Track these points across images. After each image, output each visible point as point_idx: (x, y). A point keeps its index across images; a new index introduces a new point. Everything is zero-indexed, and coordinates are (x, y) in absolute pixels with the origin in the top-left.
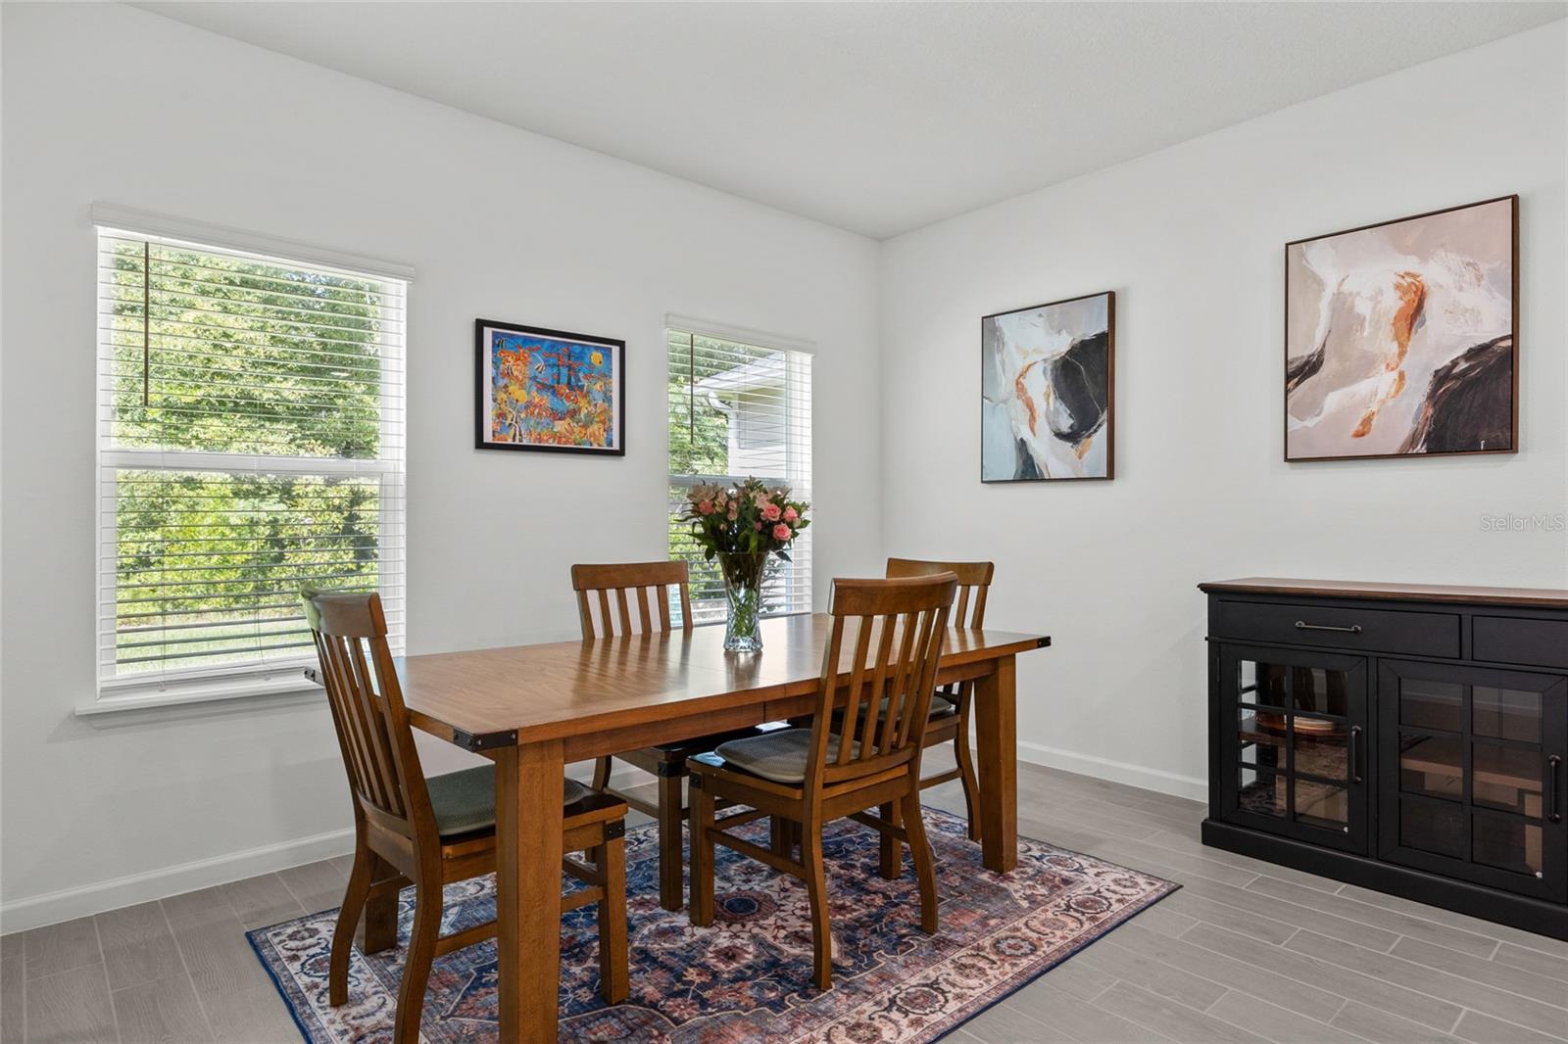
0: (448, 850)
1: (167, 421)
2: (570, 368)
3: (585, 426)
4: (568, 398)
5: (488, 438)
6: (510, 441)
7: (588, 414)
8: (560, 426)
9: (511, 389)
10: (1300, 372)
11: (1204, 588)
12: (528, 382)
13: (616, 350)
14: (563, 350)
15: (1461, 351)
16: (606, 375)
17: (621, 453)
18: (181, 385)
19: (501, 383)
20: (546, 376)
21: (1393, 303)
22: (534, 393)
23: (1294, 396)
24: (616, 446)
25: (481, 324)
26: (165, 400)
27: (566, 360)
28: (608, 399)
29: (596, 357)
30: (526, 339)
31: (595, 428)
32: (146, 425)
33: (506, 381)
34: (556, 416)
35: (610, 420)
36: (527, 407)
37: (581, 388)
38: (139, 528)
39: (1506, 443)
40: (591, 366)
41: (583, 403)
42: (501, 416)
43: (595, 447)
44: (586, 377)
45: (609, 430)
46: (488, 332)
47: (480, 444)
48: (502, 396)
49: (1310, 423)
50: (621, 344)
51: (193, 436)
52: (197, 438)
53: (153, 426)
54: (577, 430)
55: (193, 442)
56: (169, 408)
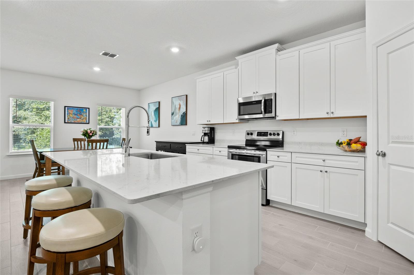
0: (42, 165)
1: (37, 112)
2: (80, 112)
3: (83, 120)
4: (79, 116)
5: (66, 122)
6: (70, 122)
7: (83, 118)
8: (78, 120)
9: (70, 115)
10: (173, 114)
11: (155, 141)
12: (73, 114)
13: (88, 109)
14: (79, 110)
15: (183, 113)
16: (86, 113)
17: (89, 123)
18: (40, 104)
19: (68, 114)
20: (76, 113)
21: (178, 106)
22: (74, 115)
23: (172, 117)
24: (88, 122)
25: (65, 107)
26: (37, 107)
27: (79, 111)
28: (86, 116)
29: (84, 110)
30: (72, 108)
31: (84, 120)
32: (33, 112)
33: (69, 114)
34: (77, 118)
35: (87, 119)
36: (73, 117)
37: (82, 115)
38: (31, 134)
39: (186, 124)
40: (84, 112)
41: (82, 116)
42: (68, 119)
43: (84, 122)
44: (83, 113)
45: (87, 120)
46: (66, 108)
47: (65, 122)
48: (69, 116)
49: (173, 121)
50: (89, 108)
51: (43, 114)
52: (43, 115)
53: (34, 113)
54: (81, 120)
55: (43, 116)
56: (38, 109)
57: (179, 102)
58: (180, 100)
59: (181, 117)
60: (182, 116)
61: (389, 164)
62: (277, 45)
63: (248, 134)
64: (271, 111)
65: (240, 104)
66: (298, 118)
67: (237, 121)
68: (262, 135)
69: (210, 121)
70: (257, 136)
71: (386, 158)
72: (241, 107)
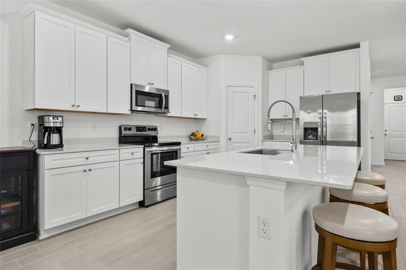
61: (233, 143)
62: (169, 47)
63: (126, 129)
64: (167, 107)
65: (137, 91)
66: (180, 116)
67: (129, 113)
68: (141, 130)
69: (78, 106)
70: (137, 131)
71: (231, 140)
72: (138, 96)
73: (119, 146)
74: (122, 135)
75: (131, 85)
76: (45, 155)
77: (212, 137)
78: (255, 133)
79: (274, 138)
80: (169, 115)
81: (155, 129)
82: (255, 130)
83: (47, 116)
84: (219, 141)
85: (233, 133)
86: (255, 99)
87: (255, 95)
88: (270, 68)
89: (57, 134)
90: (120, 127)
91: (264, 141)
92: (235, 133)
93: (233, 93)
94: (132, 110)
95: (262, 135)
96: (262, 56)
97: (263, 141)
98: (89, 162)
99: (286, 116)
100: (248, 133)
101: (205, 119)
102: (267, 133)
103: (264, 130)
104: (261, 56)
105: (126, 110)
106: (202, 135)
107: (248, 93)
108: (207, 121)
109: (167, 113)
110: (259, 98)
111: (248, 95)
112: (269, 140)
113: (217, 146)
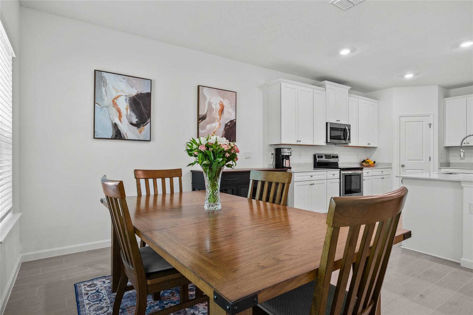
10: (201, 119)
21: (219, 107)
49: (204, 131)
57: (221, 100)
58: (223, 97)
59: (225, 127)
60: (226, 125)
61: (406, 170)
62: (350, 88)
63: (319, 157)
64: (349, 139)
65: (331, 128)
66: (357, 146)
67: (325, 144)
68: (328, 158)
69: (300, 141)
70: (326, 158)
71: (404, 167)
72: (331, 131)
73: (314, 170)
74: (317, 161)
75: (327, 123)
76: (295, 173)
77: (384, 164)
78: (430, 160)
79: (451, 165)
80: (350, 145)
81: (337, 157)
82: (430, 157)
83: (285, 148)
84: (391, 168)
85: (406, 160)
86: (430, 127)
87: (430, 124)
88: (447, 96)
89: (288, 160)
90: (315, 156)
91: (441, 168)
92: (408, 160)
93: (406, 123)
94: (327, 142)
95: (439, 162)
96: (439, 86)
97: (439, 168)
98: (313, 178)
99: (468, 143)
100: (422, 160)
101: (376, 147)
102: (444, 160)
103: (441, 158)
104: (437, 86)
105: (323, 142)
106: (374, 162)
107: (422, 122)
108: (377, 149)
109: (348, 143)
110: (435, 126)
111: (423, 123)
112: (445, 167)
113: (389, 172)
